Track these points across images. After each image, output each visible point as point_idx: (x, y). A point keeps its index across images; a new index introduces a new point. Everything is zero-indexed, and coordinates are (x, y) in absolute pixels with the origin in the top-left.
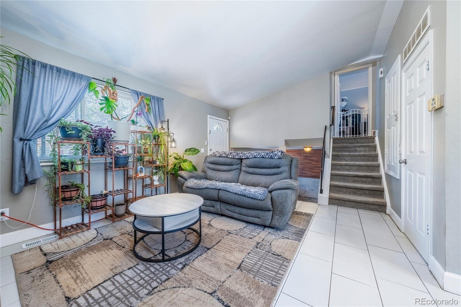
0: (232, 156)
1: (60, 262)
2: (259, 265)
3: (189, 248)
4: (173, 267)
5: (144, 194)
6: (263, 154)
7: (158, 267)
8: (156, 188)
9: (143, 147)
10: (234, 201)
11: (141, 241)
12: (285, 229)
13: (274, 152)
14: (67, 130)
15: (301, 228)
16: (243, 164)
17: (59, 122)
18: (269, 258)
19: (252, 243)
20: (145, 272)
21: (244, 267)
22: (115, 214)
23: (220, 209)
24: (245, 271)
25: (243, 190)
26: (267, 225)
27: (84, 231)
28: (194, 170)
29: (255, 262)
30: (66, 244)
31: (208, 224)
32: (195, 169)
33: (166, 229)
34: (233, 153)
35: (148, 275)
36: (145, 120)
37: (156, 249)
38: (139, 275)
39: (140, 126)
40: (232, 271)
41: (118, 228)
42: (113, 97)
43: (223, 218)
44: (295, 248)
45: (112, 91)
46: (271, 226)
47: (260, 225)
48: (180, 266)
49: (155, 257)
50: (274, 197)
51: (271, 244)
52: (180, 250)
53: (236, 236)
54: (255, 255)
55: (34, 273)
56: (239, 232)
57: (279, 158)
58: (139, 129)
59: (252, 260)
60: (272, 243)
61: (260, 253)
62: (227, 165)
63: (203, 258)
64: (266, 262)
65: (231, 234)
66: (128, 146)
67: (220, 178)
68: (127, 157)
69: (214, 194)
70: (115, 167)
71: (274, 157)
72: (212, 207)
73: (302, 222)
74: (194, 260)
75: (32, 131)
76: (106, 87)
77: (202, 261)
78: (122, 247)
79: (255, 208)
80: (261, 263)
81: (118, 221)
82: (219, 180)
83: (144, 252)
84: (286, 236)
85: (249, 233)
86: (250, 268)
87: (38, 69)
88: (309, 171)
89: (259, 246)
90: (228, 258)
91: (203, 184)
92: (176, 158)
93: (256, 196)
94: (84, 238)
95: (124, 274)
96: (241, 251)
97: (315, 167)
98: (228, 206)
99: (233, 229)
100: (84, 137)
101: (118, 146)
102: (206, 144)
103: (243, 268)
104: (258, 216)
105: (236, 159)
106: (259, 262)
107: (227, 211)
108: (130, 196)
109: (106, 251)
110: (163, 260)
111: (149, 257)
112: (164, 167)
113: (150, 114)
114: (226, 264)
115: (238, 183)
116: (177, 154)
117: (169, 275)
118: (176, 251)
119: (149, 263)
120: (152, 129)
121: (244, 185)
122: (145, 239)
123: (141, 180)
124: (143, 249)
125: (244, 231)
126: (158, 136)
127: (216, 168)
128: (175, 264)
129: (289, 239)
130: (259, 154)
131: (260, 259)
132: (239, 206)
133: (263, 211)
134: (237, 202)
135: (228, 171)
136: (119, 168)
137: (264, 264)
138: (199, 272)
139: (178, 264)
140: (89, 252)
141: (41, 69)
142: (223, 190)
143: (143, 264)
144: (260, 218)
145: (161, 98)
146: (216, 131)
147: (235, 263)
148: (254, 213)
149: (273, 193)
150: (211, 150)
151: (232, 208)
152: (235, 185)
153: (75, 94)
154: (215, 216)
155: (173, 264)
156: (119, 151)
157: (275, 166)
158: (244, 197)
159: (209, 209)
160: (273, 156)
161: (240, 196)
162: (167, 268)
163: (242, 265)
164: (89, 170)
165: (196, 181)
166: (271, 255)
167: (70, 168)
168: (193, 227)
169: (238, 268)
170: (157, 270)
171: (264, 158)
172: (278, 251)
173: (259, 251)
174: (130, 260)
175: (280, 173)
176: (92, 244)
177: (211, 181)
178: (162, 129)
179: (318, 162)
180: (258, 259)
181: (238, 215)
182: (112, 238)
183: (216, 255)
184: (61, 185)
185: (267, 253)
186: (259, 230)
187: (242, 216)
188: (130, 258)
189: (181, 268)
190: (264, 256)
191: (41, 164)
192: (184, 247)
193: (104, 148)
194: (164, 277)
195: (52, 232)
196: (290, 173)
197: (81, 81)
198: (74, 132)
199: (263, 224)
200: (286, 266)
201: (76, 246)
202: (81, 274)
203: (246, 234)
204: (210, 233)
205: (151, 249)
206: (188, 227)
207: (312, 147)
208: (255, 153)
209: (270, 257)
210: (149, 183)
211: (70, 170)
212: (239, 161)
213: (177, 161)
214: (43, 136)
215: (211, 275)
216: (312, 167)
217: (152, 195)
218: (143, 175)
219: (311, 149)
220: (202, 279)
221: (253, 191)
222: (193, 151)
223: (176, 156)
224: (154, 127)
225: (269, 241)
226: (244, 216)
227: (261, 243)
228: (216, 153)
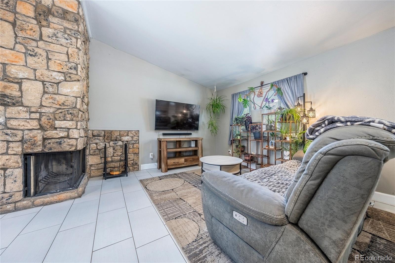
172: (180, 220)
185: (184, 214)
190: (182, 211)
200: (164, 216)
209: (178, 213)
224: (291, 106)
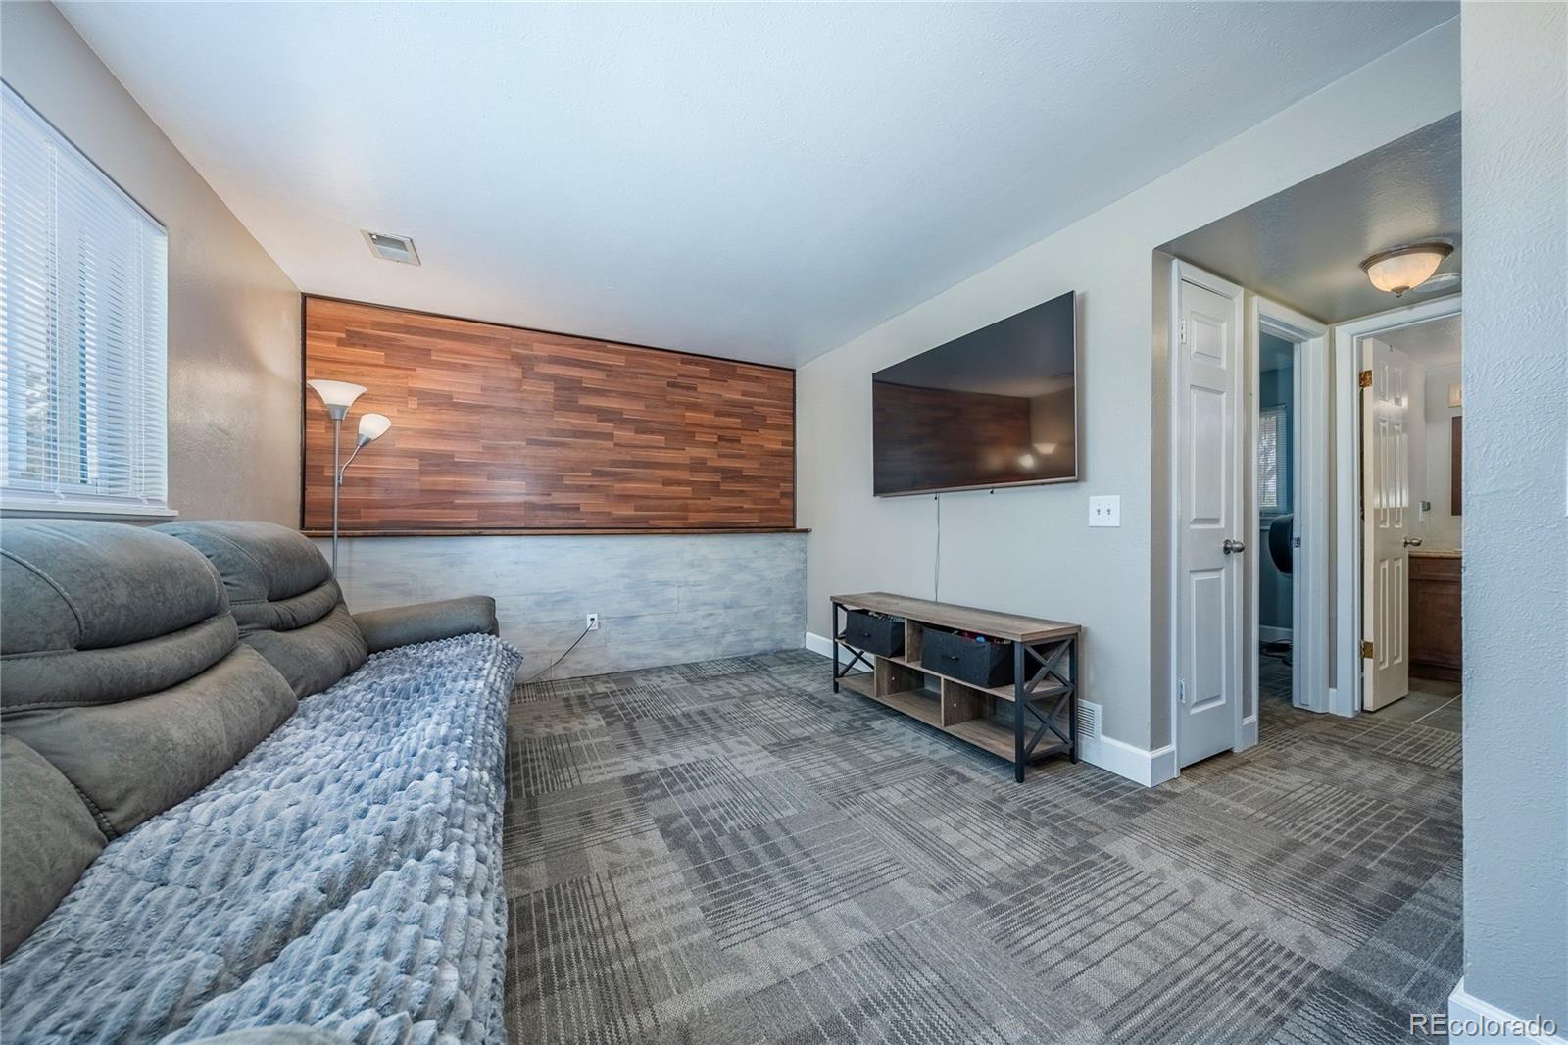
88: (590, 488)
97: (634, 464)
179: (652, 433)
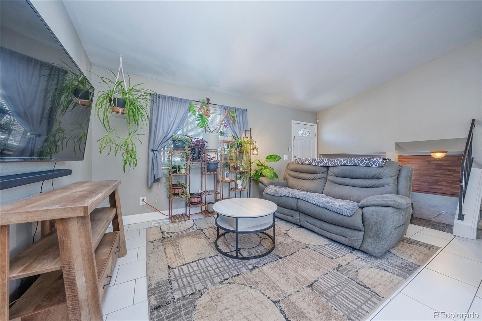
0: (316, 163)
1: (169, 239)
2: (337, 291)
3: (261, 253)
4: (244, 266)
5: (230, 196)
6: (356, 161)
7: (232, 262)
8: (240, 191)
9: (229, 155)
10: (314, 213)
11: (223, 237)
12: (384, 258)
13: (372, 159)
14: (176, 142)
15: (411, 262)
16: (330, 173)
17: (172, 137)
18: (352, 286)
19: (332, 263)
20: (221, 263)
21: (317, 287)
22: (207, 210)
23: (299, 220)
24: (317, 291)
25: (325, 202)
26: (357, 248)
27: (186, 220)
28: (275, 177)
29: (332, 286)
30: (174, 227)
31: (284, 233)
32: (276, 175)
33: (240, 229)
34: (318, 160)
35: (223, 267)
36: (231, 130)
37: (233, 246)
38: (216, 265)
39: (227, 136)
40: (301, 287)
41: (208, 222)
42: (207, 114)
43: (303, 230)
44: (395, 285)
45: (206, 109)
46: (361, 249)
47: (347, 246)
48: (250, 267)
49: (231, 253)
50: (366, 215)
51: (357, 271)
52: (253, 252)
53: (314, 252)
54: (333, 278)
55: (155, 243)
56: (319, 248)
57: (379, 167)
58: (226, 139)
59: (328, 282)
60: (359, 271)
61: (340, 278)
62: (310, 173)
63: (273, 265)
64: (346, 289)
65: (308, 248)
66: (217, 154)
67: (302, 187)
68: (216, 163)
69: (292, 203)
70: (207, 172)
71: (372, 165)
72: (290, 217)
73: (416, 255)
74: (264, 265)
75: (158, 144)
76: (201, 106)
77: (272, 268)
78: (208, 238)
79: (340, 225)
80: (339, 289)
81: (208, 217)
82: (301, 189)
83: (223, 247)
84: (383, 267)
85: (332, 252)
86: (323, 291)
87: (161, 100)
88: (446, 185)
89: (340, 269)
90: (300, 273)
91: (282, 191)
92: (258, 165)
93: (341, 211)
94: (185, 226)
95: (206, 260)
96: (316, 269)
98: (308, 218)
99: (312, 243)
100: (187, 147)
101: (210, 154)
102: (290, 151)
103: (314, 288)
104: (344, 235)
105: (320, 167)
106: (337, 287)
107: (307, 223)
108: (219, 196)
109: (197, 239)
110: (237, 257)
111: (226, 252)
112: (246, 172)
113: (235, 124)
114: (296, 278)
115: (323, 193)
116: (259, 161)
117: (240, 271)
118: (249, 252)
119: (225, 257)
120: (236, 138)
121: (330, 197)
122: (226, 235)
123: (228, 184)
124: (223, 243)
125: (325, 248)
126: (241, 144)
127: (298, 176)
128: (247, 264)
129: (387, 271)
130: (350, 162)
131: (339, 284)
132: (320, 219)
133: (350, 230)
134: (318, 215)
135: (311, 180)
136: (210, 172)
137: (344, 291)
138: (267, 277)
139: (249, 265)
140: (187, 237)
141: (163, 100)
142: (303, 200)
143: (221, 257)
144: (346, 237)
145: (245, 109)
146: (301, 136)
147: (307, 280)
148: (339, 230)
149: (364, 209)
150: (295, 157)
151: (312, 220)
152: (318, 196)
153: (182, 115)
154: (294, 226)
155: (244, 263)
156: (211, 158)
157: (373, 177)
158: (326, 210)
159: (288, 218)
160: (371, 163)
161: (322, 208)
162: (239, 265)
163: (314, 284)
164: (189, 173)
165: (275, 188)
166: (355, 283)
167: (178, 171)
168: (267, 232)
169: (309, 286)
170: (231, 264)
171: (357, 166)
172: (366, 282)
173: (339, 275)
174: (212, 250)
175: (381, 186)
176: (189, 231)
177: (292, 190)
178: (245, 138)
180: (336, 283)
181: (319, 229)
182: (203, 229)
183: (287, 265)
184: (172, 184)
185: (350, 280)
186: (344, 251)
187: (324, 231)
188: (212, 249)
189: (251, 269)
190: (346, 282)
191: (163, 168)
192: (257, 250)
193: (200, 156)
194: (235, 273)
195: (168, 217)
196: (397, 186)
197: (185, 105)
198: (180, 144)
199: (351, 245)
200: (375, 304)
201: (179, 231)
202: (179, 252)
203: (327, 252)
204: (285, 243)
205: (229, 245)
206: (262, 232)
207: (447, 152)
208: (344, 160)
209: (354, 286)
210: (235, 187)
211: (178, 172)
212: (325, 169)
213: (259, 168)
214: (164, 148)
215: (278, 284)
216: (453, 180)
217: (235, 198)
218: (228, 179)
219: (445, 155)
220: (268, 285)
221: (338, 204)
222: (275, 158)
223: (258, 163)
224: (239, 136)
225: (356, 267)
226: (326, 232)
227: (344, 267)
228: (299, 160)
